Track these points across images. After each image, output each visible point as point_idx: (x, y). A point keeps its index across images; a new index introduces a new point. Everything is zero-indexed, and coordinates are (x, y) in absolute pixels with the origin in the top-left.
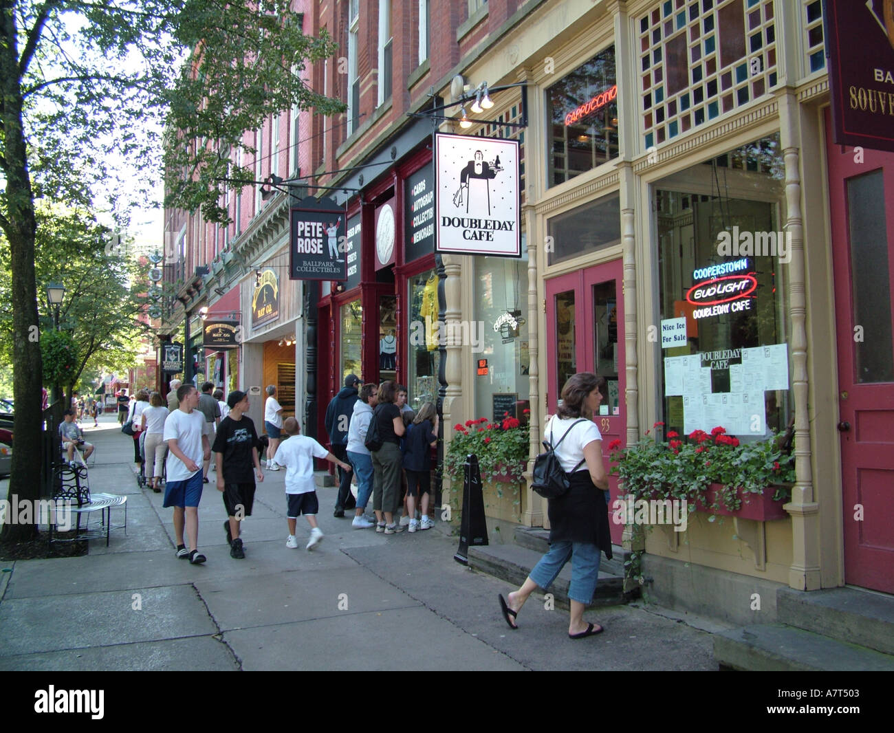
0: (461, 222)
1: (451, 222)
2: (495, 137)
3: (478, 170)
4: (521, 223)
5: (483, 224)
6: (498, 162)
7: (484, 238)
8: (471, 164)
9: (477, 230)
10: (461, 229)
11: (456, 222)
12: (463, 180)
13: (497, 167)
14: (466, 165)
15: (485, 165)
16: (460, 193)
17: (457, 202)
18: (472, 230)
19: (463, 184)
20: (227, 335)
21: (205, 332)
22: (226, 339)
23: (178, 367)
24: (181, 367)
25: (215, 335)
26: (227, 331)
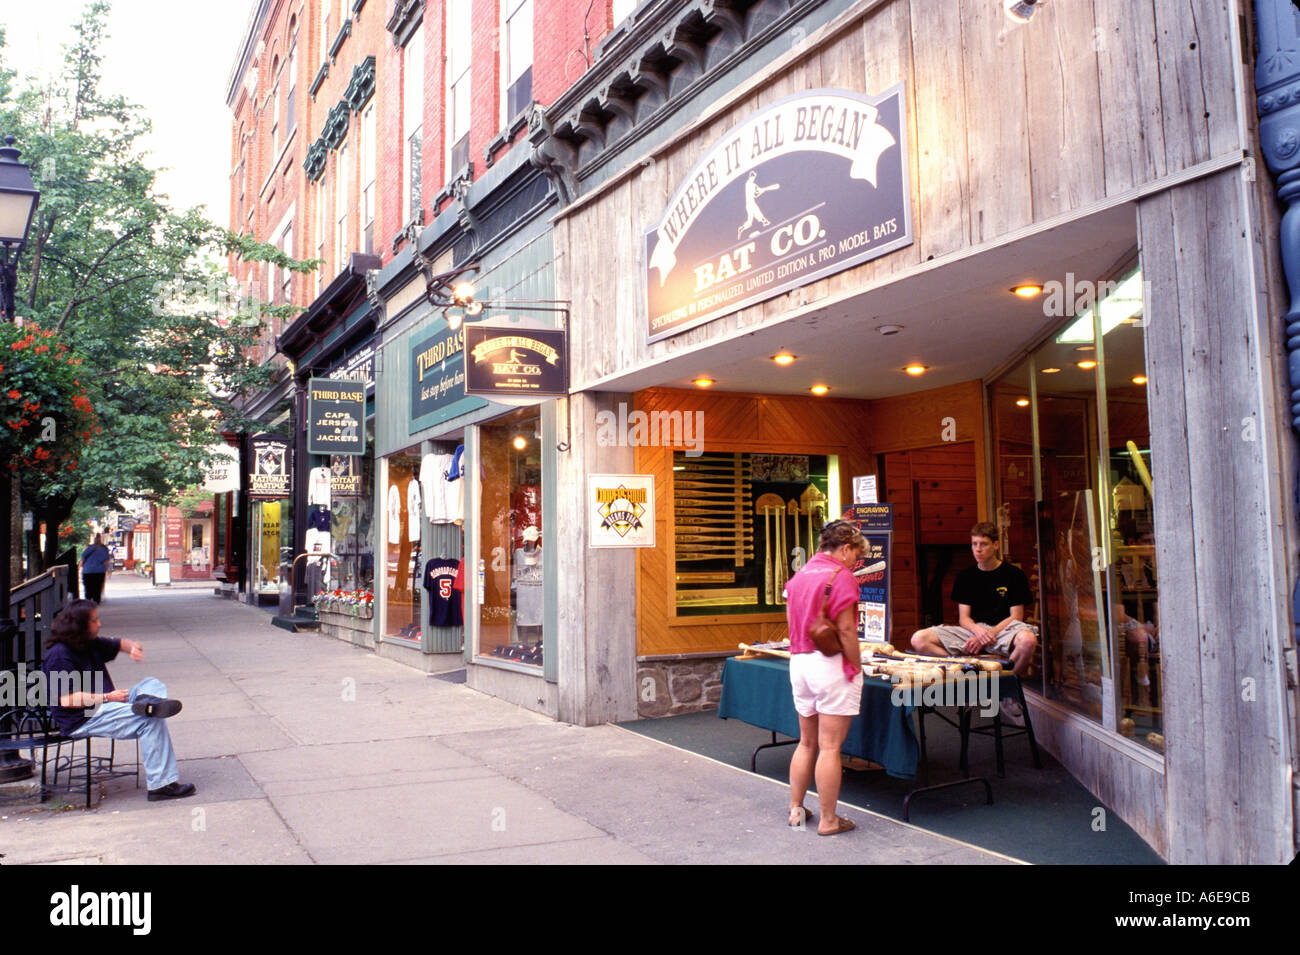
20: (534, 370)
21: (471, 359)
22: (531, 379)
23: (282, 486)
24: (287, 486)
25: (499, 369)
26: (532, 357)
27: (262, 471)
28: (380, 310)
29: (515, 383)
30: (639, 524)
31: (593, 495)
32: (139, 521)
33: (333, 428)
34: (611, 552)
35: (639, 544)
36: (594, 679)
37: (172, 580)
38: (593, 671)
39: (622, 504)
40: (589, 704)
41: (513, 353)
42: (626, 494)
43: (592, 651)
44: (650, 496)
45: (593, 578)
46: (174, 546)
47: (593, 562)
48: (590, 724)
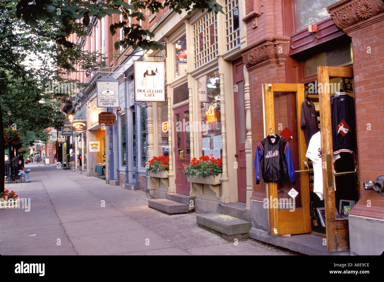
0: (144, 91)
1: (140, 91)
2: (156, 61)
3: (150, 73)
4: (166, 90)
5: (152, 91)
6: (157, 70)
7: (152, 95)
8: (147, 71)
9: (150, 93)
10: (144, 93)
11: (142, 91)
12: (144, 76)
13: (156, 72)
14: (145, 71)
15: (152, 71)
16: (143, 81)
17: (142, 84)
18: (148, 93)
19: (145, 78)
20: (82, 127)
21: (72, 126)
22: (81, 128)
23: (64, 140)
24: (66, 140)
25: (76, 127)
26: (82, 125)
27: (60, 137)
28: (75, 108)
29: (79, 129)
30: (97, 148)
31: (90, 145)
32: (42, 147)
33: (66, 131)
34: (93, 153)
35: (97, 151)
36: (90, 170)
37: (50, 163)
38: (90, 169)
39: (94, 146)
40: (89, 173)
41: (79, 125)
42: (95, 144)
43: (90, 166)
44: (99, 144)
45: (90, 156)
46: (51, 154)
47: (90, 154)
48: (90, 176)
